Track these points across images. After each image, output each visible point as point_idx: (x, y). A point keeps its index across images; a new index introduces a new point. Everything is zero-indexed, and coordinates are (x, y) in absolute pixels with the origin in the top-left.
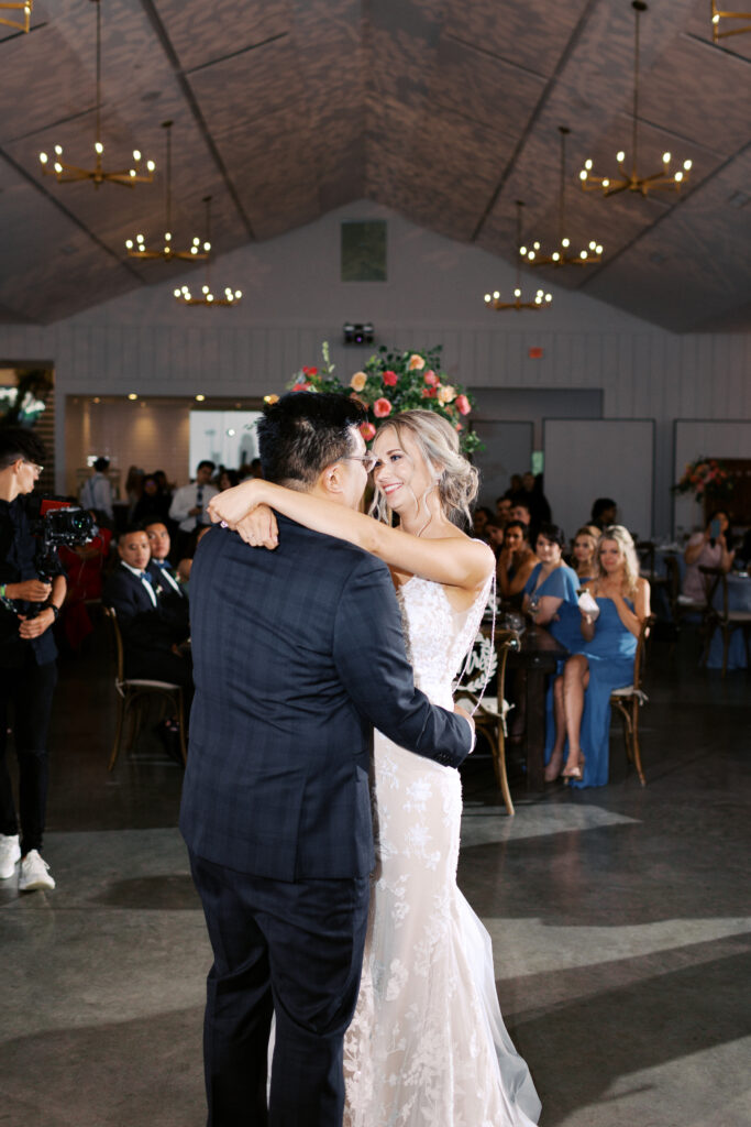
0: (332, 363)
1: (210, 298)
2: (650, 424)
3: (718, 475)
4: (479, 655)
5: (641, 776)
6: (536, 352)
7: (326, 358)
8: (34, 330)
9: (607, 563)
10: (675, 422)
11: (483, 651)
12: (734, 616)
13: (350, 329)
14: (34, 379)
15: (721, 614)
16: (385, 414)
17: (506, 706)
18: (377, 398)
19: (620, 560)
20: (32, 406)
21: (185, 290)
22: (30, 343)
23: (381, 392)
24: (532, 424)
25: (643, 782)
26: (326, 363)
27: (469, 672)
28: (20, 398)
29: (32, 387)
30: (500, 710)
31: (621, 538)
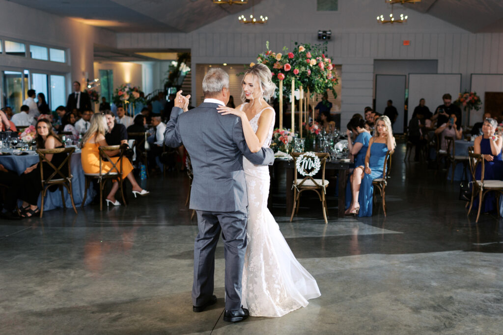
0: (270, 50)
1: (254, 20)
2: (460, 76)
3: (473, 98)
4: (314, 162)
5: (385, 213)
6: (407, 42)
7: (268, 47)
8: (182, 35)
9: (380, 130)
10: (471, 74)
11: (315, 160)
12: (457, 157)
13: (321, 33)
14: (184, 57)
15: (452, 156)
16: (288, 70)
17: (327, 183)
18: (286, 63)
19: (384, 129)
20: (185, 69)
21: (243, 17)
22: (182, 41)
23: (288, 61)
24: (406, 76)
25: (385, 215)
26: (267, 49)
27: (310, 168)
28: (179, 65)
29: (184, 60)
30: (323, 184)
31: (386, 120)
